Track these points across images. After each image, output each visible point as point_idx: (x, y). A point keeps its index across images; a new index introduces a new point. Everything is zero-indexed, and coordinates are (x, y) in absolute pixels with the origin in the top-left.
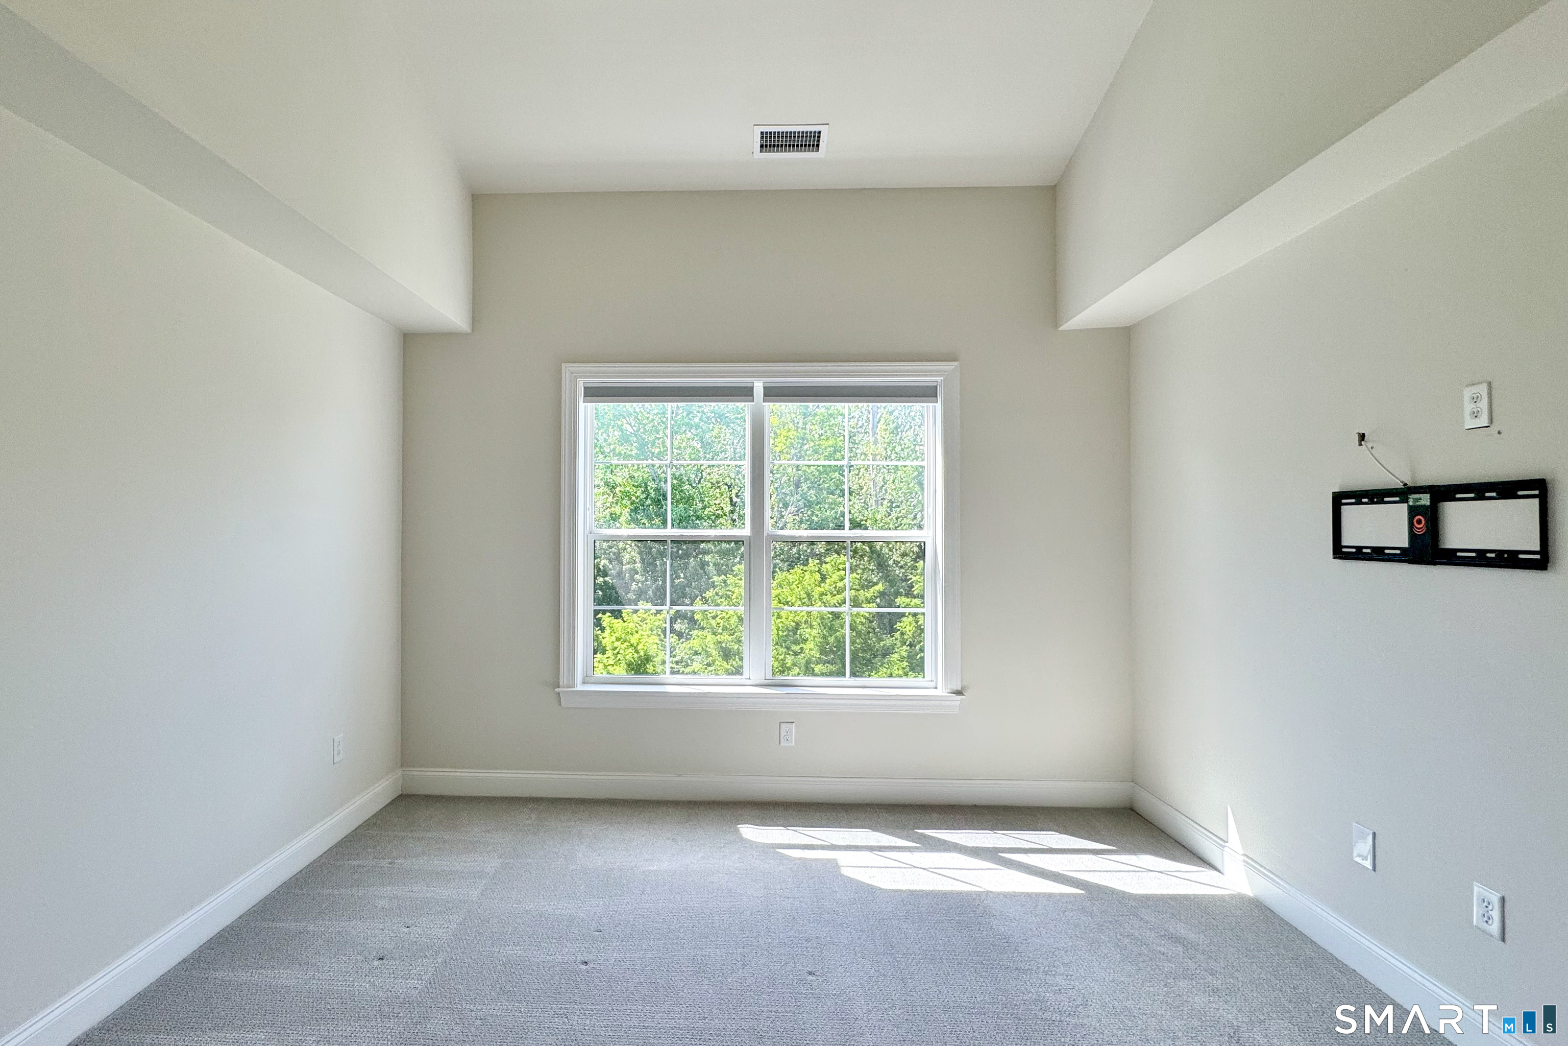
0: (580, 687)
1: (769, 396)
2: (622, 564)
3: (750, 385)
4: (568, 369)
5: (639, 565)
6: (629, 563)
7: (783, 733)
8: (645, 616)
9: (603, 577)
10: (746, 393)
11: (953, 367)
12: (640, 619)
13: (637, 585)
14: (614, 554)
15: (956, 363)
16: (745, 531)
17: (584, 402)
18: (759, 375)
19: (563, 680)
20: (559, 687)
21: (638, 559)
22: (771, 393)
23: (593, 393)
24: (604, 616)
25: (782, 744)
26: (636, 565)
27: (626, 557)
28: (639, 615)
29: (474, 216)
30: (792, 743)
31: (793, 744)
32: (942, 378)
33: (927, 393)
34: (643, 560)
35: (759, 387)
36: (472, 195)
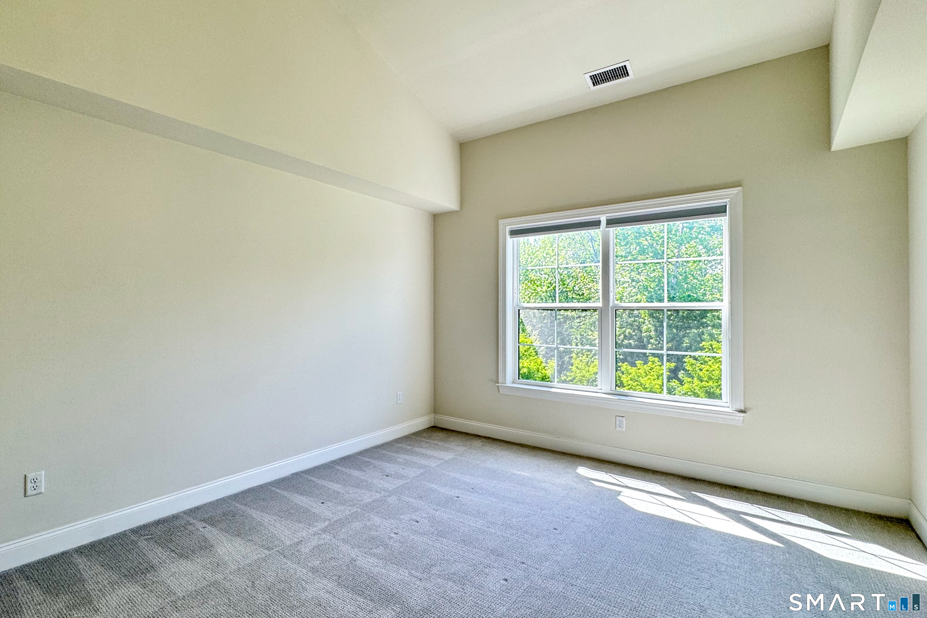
0: (508, 385)
1: (609, 224)
2: (641, 332)
3: (598, 219)
4: (501, 222)
5: (654, 333)
6: (646, 332)
7: (618, 423)
8: (653, 366)
9: (628, 340)
10: (596, 224)
11: (737, 191)
12: (650, 368)
13: (652, 346)
14: (637, 326)
15: (740, 188)
16: (599, 304)
17: (511, 238)
18: (603, 213)
19: (500, 380)
20: (498, 383)
21: (653, 329)
22: (611, 222)
23: (515, 233)
24: (623, 364)
25: (617, 429)
26: (652, 333)
27: (644, 328)
28: (649, 365)
29: (461, 154)
30: (623, 428)
31: (624, 430)
32: (729, 200)
33: (720, 210)
34: (656, 330)
35: (603, 219)
36: (460, 144)
